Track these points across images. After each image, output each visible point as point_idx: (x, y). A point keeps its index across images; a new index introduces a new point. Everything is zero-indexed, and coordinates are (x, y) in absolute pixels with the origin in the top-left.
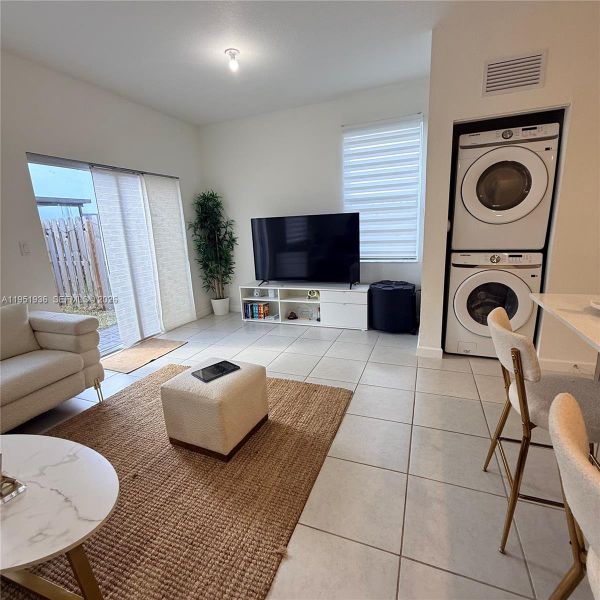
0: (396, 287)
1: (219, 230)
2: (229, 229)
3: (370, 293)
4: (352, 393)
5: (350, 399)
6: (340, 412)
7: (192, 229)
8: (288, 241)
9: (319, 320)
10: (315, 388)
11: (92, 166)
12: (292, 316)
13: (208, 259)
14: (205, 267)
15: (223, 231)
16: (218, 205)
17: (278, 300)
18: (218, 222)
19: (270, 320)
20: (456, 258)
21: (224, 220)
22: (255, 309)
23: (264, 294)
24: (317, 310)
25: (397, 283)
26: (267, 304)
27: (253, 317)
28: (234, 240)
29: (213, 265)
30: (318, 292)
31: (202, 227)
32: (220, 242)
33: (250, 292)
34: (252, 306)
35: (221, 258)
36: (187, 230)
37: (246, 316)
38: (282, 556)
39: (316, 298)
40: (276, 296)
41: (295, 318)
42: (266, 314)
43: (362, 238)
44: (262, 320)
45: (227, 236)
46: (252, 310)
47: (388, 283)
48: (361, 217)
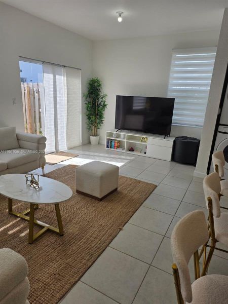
0: (189, 140)
1: (98, 99)
2: (104, 99)
3: (175, 142)
4: (156, 186)
5: (155, 188)
6: (149, 192)
7: (85, 97)
8: (134, 108)
9: (145, 153)
10: (139, 182)
11: (44, 62)
12: (132, 150)
13: (91, 114)
14: (89, 118)
15: (100, 100)
16: (100, 85)
17: (125, 140)
18: (99, 95)
19: (120, 150)
20: (221, 128)
21: (101, 94)
22: (113, 143)
23: (118, 136)
24: (145, 148)
25: (191, 139)
26: (119, 142)
27: (111, 147)
28: (105, 106)
29: (93, 118)
30: (147, 138)
31: (90, 97)
32: (98, 106)
33: (111, 134)
34: (111, 142)
35: (98, 115)
36: (82, 98)
37: (108, 147)
38: (121, 229)
39: (145, 142)
40: (124, 138)
41: (133, 150)
42: (118, 147)
43: (174, 112)
44: (115, 150)
45: (102, 103)
46: (111, 144)
47: (186, 138)
48: (176, 100)
